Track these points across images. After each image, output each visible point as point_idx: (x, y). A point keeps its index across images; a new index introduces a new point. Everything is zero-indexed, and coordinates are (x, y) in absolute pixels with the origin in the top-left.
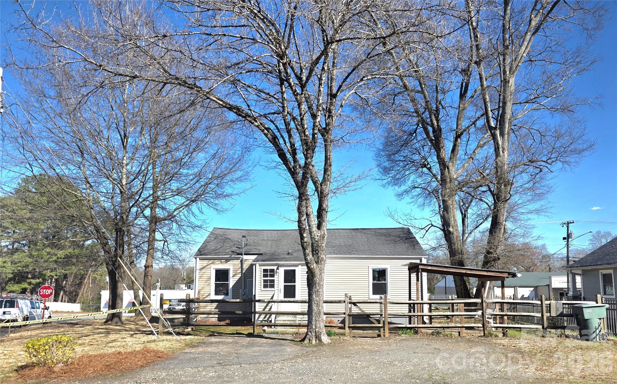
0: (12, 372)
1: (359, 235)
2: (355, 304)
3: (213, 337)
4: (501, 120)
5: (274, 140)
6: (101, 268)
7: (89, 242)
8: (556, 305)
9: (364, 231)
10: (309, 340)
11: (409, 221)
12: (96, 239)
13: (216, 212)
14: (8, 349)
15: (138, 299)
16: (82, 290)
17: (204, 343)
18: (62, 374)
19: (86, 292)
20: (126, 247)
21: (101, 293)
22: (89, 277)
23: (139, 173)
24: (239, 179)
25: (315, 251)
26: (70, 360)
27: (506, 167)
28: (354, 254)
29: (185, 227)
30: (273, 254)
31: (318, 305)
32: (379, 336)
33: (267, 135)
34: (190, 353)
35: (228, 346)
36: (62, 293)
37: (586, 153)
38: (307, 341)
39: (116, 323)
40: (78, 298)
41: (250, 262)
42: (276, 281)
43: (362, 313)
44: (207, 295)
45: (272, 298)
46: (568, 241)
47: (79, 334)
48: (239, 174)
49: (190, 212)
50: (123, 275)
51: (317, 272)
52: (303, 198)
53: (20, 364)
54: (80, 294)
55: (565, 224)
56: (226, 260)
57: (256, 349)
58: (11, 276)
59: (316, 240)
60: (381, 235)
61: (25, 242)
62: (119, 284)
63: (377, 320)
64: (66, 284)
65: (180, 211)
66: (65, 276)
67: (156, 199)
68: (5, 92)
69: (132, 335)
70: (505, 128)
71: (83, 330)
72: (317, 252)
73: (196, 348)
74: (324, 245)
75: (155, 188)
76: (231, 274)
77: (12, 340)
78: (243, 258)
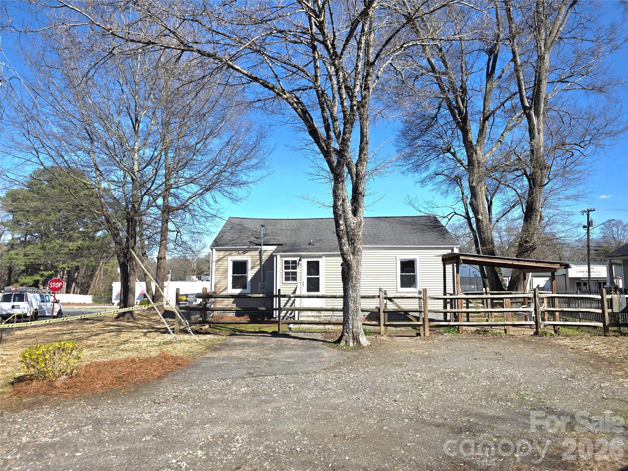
0: (6, 386)
1: (382, 223)
2: (390, 299)
3: (235, 337)
4: (536, 98)
5: (305, 115)
6: (112, 260)
7: (99, 234)
8: (619, 299)
9: (387, 220)
10: (346, 341)
11: (431, 210)
12: (106, 229)
13: (230, 202)
14: (8, 353)
15: (150, 292)
16: (94, 281)
17: (227, 345)
18: (65, 389)
19: (98, 284)
20: (138, 238)
21: (112, 285)
22: (101, 268)
23: (152, 159)
24: (255, 167)
25: (352, 241)
26: (75, 371)
27: (542, 149)
28: (380, 244)
29: (198, 217)
30: (293, 244)
31: (355, 302)
32: (418, 335)
33: (297, 109)
34: (214, 358)
35: (255, 349)
36: (74, 285)
37: (621, 135)
38: (343, 343)
39: (128, 319)
40: (90, 290)
41: (269, 253)
42: (298, 274)
43: (399, 310)
44: (224, 288)
45: (295, 292)
46: (588, 230)
47: (88, 332)
48: (254, 161)
49: (204, 201)
50: (135, 267)
51: (354, 264)
52: (340, 180)
53: (18, 374)
54: (92, 286)
55: (585, 211)
56: (244, 251)
57: (288, 353)
58: (23, 268)
59: (352, 228)
60: (406, 223)
61: (37, 234)
62: (131, 278)
63: (415, 317)
64: (77, 276)
65: (194, 201)
66: (77, 268)
67: (168, 188)
68: (4, 64)
69: (145, 334)
70: (540, 107)
71: (93, 327)
72: (353, 241)
73: (219, 352)
74: (360, 233)
75: (167, 176)
76: (249, 266)
77: (17, 339)
78: (261, 249)
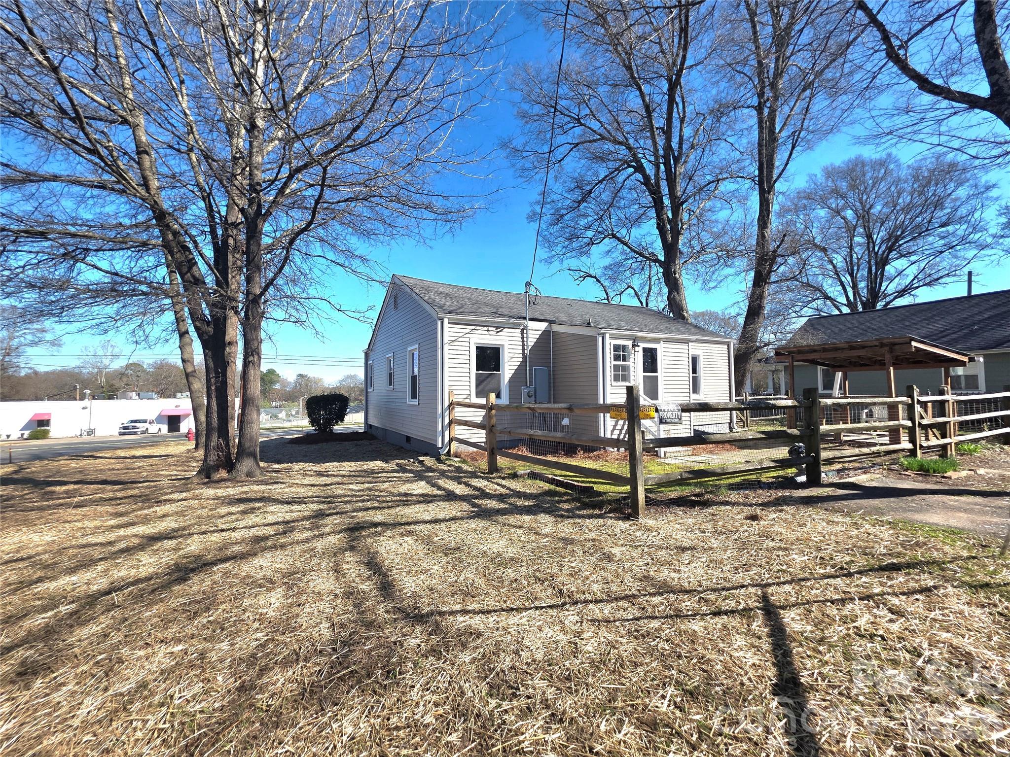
41: (536, 335)
42: (632, 369)
44: (464, 396)
56: (498, 328)
76: (505, 356)
78: (527, 326)
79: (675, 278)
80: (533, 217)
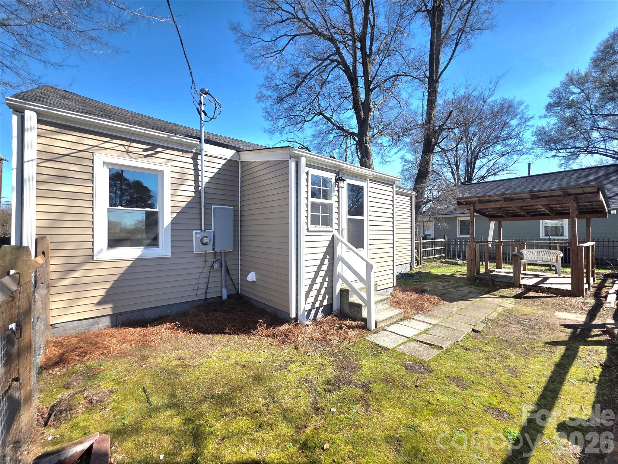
41: (217, 164)
42: (335, 210)
56: (153, 146)
76: (167, 186)
78: (201, 150)
79: (366, 146)
80: (261, 98)
